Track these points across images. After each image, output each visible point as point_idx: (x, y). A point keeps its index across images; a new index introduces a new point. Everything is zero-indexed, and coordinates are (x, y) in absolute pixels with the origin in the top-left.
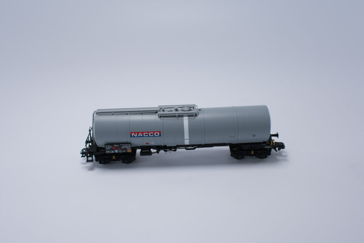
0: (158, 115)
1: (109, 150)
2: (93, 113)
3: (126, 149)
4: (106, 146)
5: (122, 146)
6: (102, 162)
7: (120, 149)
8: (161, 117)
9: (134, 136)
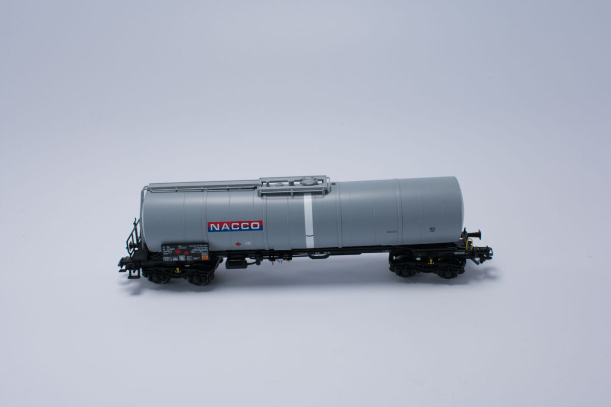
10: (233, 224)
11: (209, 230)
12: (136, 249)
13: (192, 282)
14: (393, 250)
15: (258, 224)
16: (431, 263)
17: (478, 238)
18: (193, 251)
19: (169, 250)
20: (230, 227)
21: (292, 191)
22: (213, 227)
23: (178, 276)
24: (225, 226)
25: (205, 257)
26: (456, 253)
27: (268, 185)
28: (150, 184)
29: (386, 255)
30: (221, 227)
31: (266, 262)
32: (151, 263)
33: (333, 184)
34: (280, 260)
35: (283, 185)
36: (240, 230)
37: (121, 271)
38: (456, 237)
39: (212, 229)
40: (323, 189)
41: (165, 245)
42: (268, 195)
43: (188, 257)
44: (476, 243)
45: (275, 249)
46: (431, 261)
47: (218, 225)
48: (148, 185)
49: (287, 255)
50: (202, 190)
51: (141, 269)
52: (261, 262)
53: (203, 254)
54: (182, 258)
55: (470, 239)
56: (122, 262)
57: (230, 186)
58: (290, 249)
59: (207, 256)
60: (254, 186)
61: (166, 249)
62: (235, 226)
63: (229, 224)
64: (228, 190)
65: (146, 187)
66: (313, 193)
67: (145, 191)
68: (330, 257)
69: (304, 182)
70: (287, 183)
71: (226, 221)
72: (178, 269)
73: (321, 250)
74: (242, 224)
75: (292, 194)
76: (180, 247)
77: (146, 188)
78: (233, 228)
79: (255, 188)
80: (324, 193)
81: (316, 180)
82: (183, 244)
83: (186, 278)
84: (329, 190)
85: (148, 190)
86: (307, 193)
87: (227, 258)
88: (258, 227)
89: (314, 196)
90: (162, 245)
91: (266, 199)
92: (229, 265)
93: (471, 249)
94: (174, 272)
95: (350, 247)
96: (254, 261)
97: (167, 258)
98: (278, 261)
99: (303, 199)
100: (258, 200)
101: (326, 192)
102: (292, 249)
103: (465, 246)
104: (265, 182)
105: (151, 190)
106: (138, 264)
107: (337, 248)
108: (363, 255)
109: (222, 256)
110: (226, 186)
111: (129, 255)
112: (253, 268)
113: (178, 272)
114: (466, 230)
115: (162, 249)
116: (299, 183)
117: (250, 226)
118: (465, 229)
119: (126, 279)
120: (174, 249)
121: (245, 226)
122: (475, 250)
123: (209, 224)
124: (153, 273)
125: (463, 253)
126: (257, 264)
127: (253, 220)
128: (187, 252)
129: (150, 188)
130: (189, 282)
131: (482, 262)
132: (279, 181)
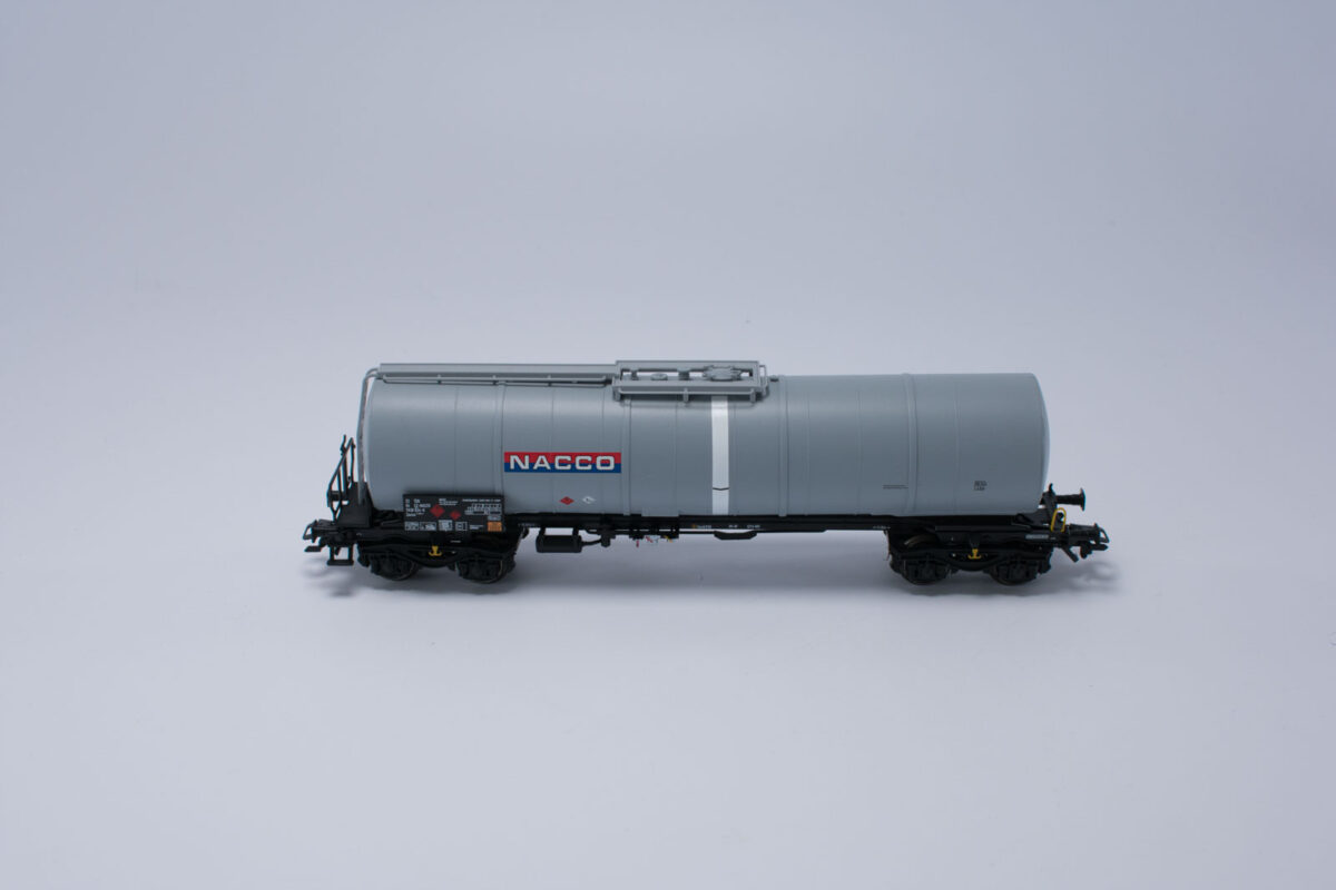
10: (557, 458)
11: (507, 468)
13: (466, 575)
15: (611, 459)
16: (975, 557)
17: (1078, 507)
18: (469, 512)
19: (420, 507)
20: (552, 464)
21: (686, 392)
22: (516, 464)
23: (437, 563)
24: (542, 462)
25: (495, 525)
26: (1029, 537)
27: (634, 377)
28: (382, 364)
29: (879, 537)
30: (532, 464)
31: (622, 540)
32: (378, 534)
33: (774, 380)
34: (652, 537)
35: (666, 379)
36: (573, 470)
38: (1032, 504)
39: (512, 467)
40: (752, 391)
41: (410, 496)
42: (634, 397)
43: (457, 523)
44: (1073, 516)
45: (644, 515)
46: (975, 551)
47: (527, 458)
48: (377, 365)
49: (671, 526)
50: (495, 383)
51: (355, 546)
52: (612, 541)
53: (490, 518)
54: (445, 525)
55: (1061, 507)
57: (553, 375)
58: (676, 515)
59: (500, 524)
60: (604, 379)
61: (412, 506)
62: (562, 463)
63: (551, 457)
64: (550, 383)
65: (373, 370)
66: (731, 398)
67: (371, 381)
68: (758, 534)
69: (711, 373)
70: (676, 374)
71: (545, 451)
72: (435, 548)
73: (741, 520)
74: (578, 459)
75: (686, 398)
76: (443, 501)
77: (374, 373)
78: (557, 467)
79: (608, 382)
80: (753, 398)
81: (739, 371)
82: (449, 496)
83: (452, 568)
84: (764, 393)
85: (379, 377)
86: (719, 398)
87: (538, 530)
88: (612, 467)
89: (732, 404)
90: (405, 496)
91: (631, 406)
92: (545, 544)
93: (1063, 530)
94: (428, 556)
95: (803, 516)
96: (598, 537)
97: (413, 524)
98: (648, 539)
99: (710, 408)
100: (615, 409)
101: (759, 397)
102: (681, 516)
103: (1050, 523)
104: (627, 370)
105: (385, 378)
106: (349, 535)
107: (777, 516)
108: (830, 534)
109: (527, 525)
110: (545, 375)
112: (593, 553)
113: (435, 554)
114: (1054, 488)
116: (700, 374)
117: (593, 463)
118: (1051, 485)
119: (323, 566)
120: (429, 506)
121: (583, 463)
122: (1069, 531)
124: (383, 557)
125: (1045, 537)
126: (603, 545)
127: (601, 451)
128: (456, 512)
129: (383, 374)
130: (461, 575)
131: (1084, 555)
132: (659, 369)
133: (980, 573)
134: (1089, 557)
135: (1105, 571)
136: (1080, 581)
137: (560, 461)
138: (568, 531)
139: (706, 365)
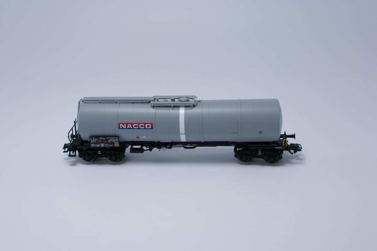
0: (151, 104)
1: (94, 143)
2: (79, 100)
3: (113, 143)
4: (91, 138)
5: (109, 139)
6: (87, 158)
7: (105, 142)
8: (154, 107)
9: (122, 128)
10: (134, 125)
12: (75, 138)
13: (111, 159)
14: (237, 145)
15: (150, 125)
16: (260, 154)
17: (293, 138)
18: (109, 141)
19: (94, 140)
20: (133, 127)
21: (172, 105)
22: (122, 126)
23: (100, 156)
24: (129, 126)
25: (117, 145)
26: (276, 148)
27: (158, 100)
28: (84, 98)
29: (233, 148)
30: (127, 126)
31: (155, 150)
32: (83, 147)
33: (199, 101)
35: (167, 101)
36: (139, 128)
37: (64, 152)
38: (277, 138)
39: (121, 127)
40: (192, 104)
41: (92, 137)
42: (157, 107)
43: (106, 144)
44: (290, 141)
45: (161, 142)
46: (260, 152)
47: (125, 125)
48: (83, 98)
49: (169, 145)
50: (116, 103)
51: (77, 151)
52: (153, 149)
53: (115, 143)
54: (102, 145)
56: (65, 146)
57: (134, 100)
58: (171, 142)
59: (118, 144)
60: (148, 101)
61: (92, 140)
62: (136, 126)
63: (132, 124)
64: (133, 103)
65: (82, 99)
66: (186, 107)
67: (81, 102)
68: (197, 147)
69: (180, 99)
70: (170, 100)
71: (130, 122)
72: (99, 152)
73: (191, 143)
74: (140, 125)
75: (172, 107)
76: (101, 138)
78: (134, 127)
79: (149, 102)
80: (192, 106)
81: (188, 99)
82: (103, 136)
83: (106, 157)
84: (196, 105)
85: (83, 102)
86: (182, 106)
87: (131, 146)
88: (150, 127)
89: (186, 108)
90: (90, 137)
91: (156, 109)
92: (133, 150)
93: (287, 146)
94: (97, 154)
95: (209, 142)
96: (148, 148)
97: (93, 145)
98: (163, 149)
99: (179, 109)
101: (194, 106)
103: (283, 144)
104: (156, 99)
105: (84, 101)
106: (75, 148)
107: (201, 142)
108: (218, 147)
109: (128, 145)
110: (131, 100)
111: (69, 142)
112: (147, 153)
114: (286, 133)
115: (90, 139)
116: (177, 100)
117: (145, 126)
119: (67, 157)
120: (97, 139)
121: (142, 126)
123: (119, 124)
124: (85, 155)
125: (281, 148)
126: (150, 151)
127: (147, 123)
128: (106, 141)
129: (84, 100)
130: (109, 159)
131: (295, 153)
132: (165, 98)
133: (261, 159)
134: (296, 153)
135: (301, 157)
136: (294, 161)
137: (135, 126)
138: (139, 147)
139: (179, 97)
